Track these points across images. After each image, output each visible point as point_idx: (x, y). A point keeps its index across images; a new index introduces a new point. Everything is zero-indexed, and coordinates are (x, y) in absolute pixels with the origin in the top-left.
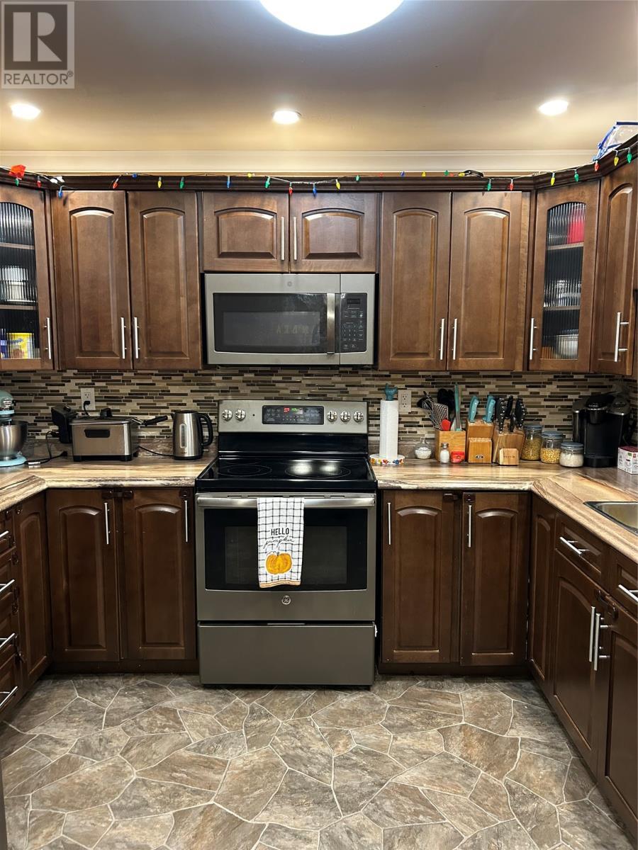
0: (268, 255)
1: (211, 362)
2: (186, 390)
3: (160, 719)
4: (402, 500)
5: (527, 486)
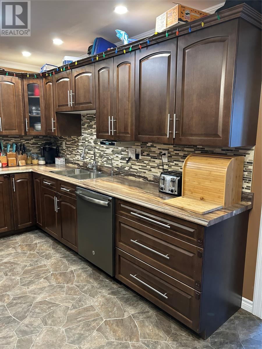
5: (30, 170)
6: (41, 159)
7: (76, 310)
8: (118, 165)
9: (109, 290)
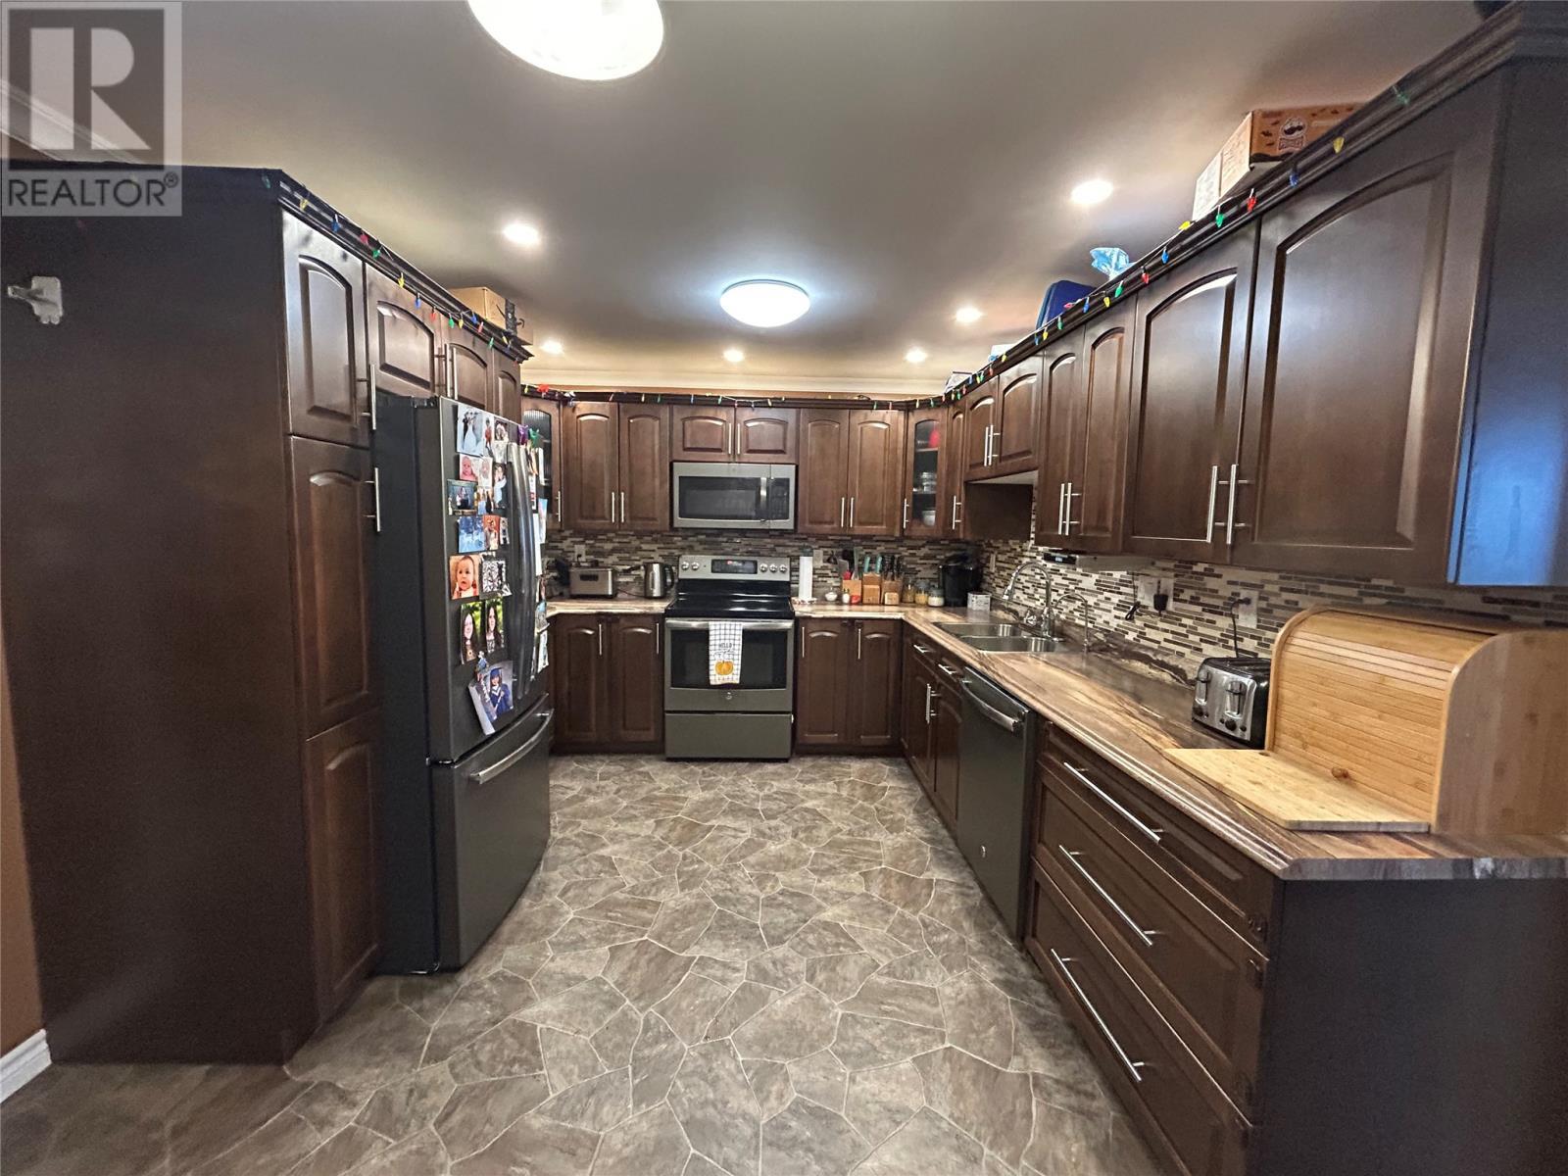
0: (720, 450)
1: (676, 525)
2: (654, 547)
3: (638, 777)
4: (812, 626)
5: (899, 616)
6: (934, 592)
7: (892, 980)
8: (1107, 623)
9: (1000, 970)
